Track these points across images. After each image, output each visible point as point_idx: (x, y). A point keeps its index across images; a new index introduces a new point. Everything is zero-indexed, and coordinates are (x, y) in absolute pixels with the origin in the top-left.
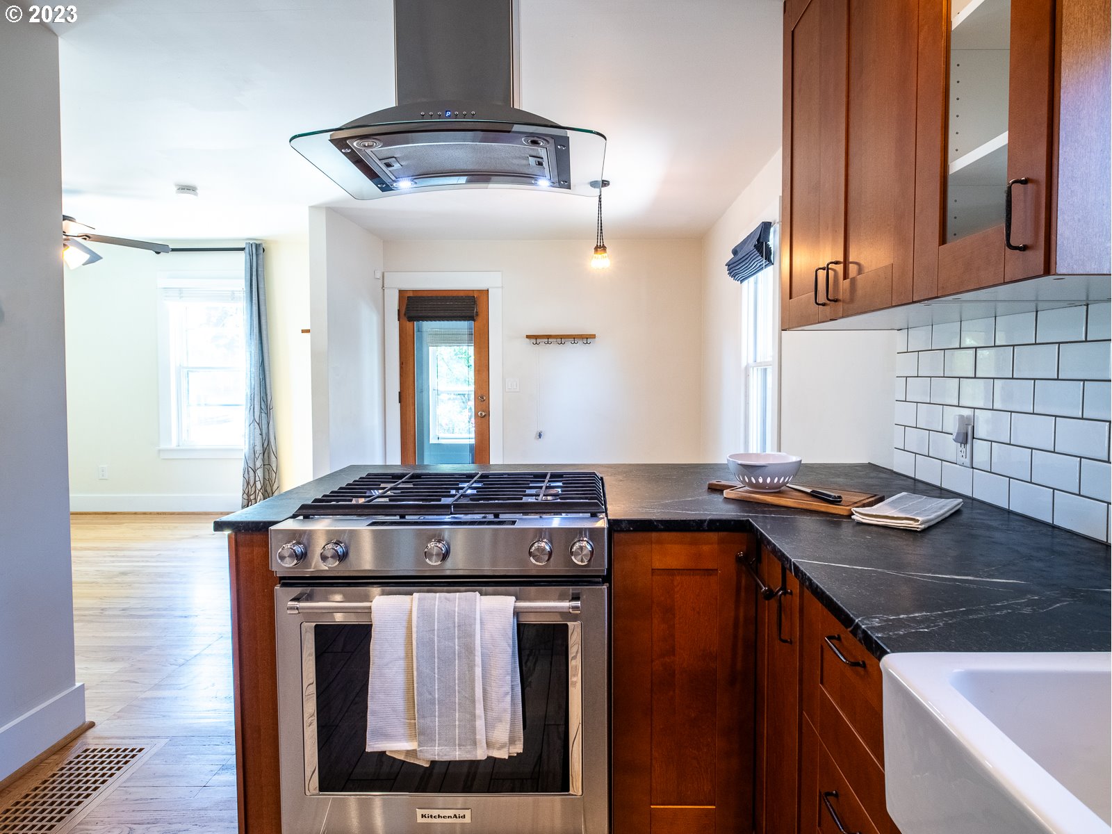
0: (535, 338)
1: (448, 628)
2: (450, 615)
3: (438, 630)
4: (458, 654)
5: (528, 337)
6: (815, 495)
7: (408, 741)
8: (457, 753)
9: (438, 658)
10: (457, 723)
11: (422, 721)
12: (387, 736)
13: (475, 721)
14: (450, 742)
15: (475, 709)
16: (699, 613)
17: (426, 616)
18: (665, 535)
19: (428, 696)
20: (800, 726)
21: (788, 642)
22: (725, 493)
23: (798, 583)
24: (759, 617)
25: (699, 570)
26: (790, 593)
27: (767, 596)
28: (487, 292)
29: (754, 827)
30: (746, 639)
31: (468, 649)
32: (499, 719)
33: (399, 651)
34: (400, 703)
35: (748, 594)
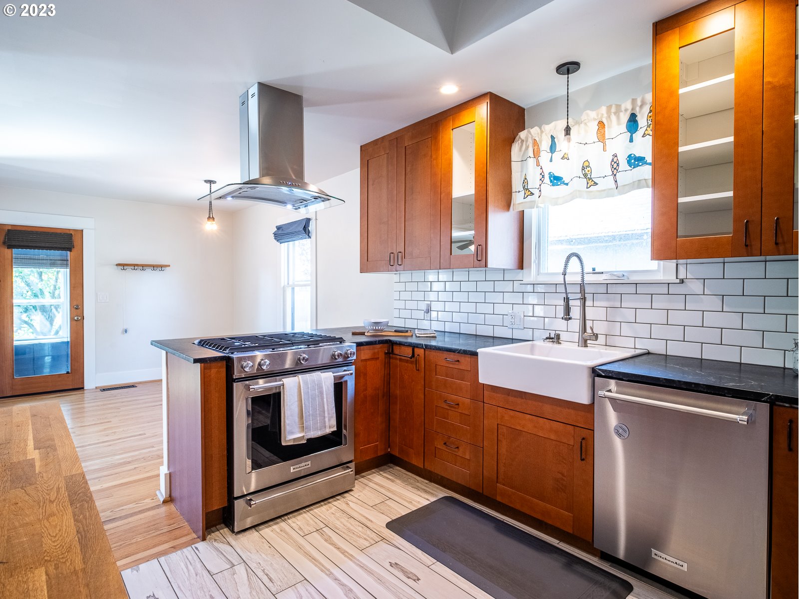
0: (123, 266)
1: (314, 386)
2: (313, 381)
3: (310, 388)
4: (318, 395)
5: (118, 265)
6: (396, 331)
7: (300, 433)
8: (320, 433)
9: (311, 398)
10: (318, 421)
11: (306, 424)
12: (292, 433)
13: (325, 419)
14: (316, 429)
15: (325, 414)
16: (374, 374)
17: (306, 383)
18: (365, 347)
19: (308, 413)
20: (424, 393)
21: (419, 370)
22: (366, 334)
23: (423, 350)
24: (391, 373)
25: (374, 358)
26: (419, 355)
27: (411, 358)
28: (81, 232)
29: (389, 447)
30: (388, 380)
31: (321, 393)
32: (332, 417)
33: (296, 398)
34: (297, 419)
35: (388, 365)
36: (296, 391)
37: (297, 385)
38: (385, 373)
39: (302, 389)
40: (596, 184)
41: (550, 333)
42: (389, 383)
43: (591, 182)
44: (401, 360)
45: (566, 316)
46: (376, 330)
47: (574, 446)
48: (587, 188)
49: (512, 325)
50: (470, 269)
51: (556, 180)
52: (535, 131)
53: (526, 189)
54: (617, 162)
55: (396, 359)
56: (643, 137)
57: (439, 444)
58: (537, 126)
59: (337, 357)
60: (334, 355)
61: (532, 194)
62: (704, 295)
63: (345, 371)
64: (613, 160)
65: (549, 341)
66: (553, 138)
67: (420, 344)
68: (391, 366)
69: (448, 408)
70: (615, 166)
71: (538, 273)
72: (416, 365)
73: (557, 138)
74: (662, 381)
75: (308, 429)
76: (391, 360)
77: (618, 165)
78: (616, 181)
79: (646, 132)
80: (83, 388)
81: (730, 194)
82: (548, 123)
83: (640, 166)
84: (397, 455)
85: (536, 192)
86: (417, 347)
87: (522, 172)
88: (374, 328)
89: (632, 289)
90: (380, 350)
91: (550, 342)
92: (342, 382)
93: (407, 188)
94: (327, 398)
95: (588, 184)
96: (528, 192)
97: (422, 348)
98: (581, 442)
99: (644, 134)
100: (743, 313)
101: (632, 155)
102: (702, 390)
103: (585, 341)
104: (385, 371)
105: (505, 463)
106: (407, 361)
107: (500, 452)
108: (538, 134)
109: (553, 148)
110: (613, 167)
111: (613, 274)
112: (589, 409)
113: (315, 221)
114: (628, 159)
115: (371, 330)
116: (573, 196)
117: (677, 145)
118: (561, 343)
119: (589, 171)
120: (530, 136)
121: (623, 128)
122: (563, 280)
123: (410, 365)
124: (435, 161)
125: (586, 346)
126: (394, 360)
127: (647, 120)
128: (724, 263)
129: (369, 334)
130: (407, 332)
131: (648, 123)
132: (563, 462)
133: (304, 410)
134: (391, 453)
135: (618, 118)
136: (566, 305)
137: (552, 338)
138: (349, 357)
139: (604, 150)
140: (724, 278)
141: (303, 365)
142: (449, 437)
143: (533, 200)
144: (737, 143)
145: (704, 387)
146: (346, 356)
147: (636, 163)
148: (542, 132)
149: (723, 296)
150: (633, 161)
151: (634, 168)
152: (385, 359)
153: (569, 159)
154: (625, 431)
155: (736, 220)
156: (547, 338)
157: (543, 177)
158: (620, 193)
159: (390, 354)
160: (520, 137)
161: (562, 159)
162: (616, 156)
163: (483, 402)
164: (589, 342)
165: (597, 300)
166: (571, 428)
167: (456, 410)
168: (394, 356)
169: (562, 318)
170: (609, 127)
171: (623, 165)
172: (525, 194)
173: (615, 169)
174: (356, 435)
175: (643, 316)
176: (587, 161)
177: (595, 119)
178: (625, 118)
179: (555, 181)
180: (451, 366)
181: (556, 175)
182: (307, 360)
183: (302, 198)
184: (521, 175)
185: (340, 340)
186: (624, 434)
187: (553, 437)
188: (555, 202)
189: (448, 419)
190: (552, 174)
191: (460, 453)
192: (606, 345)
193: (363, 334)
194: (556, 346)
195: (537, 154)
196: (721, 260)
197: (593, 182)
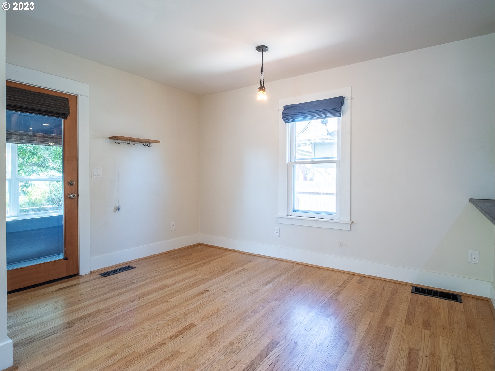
28: (76, 97)
80: (77, 274)
113: (349, 100)
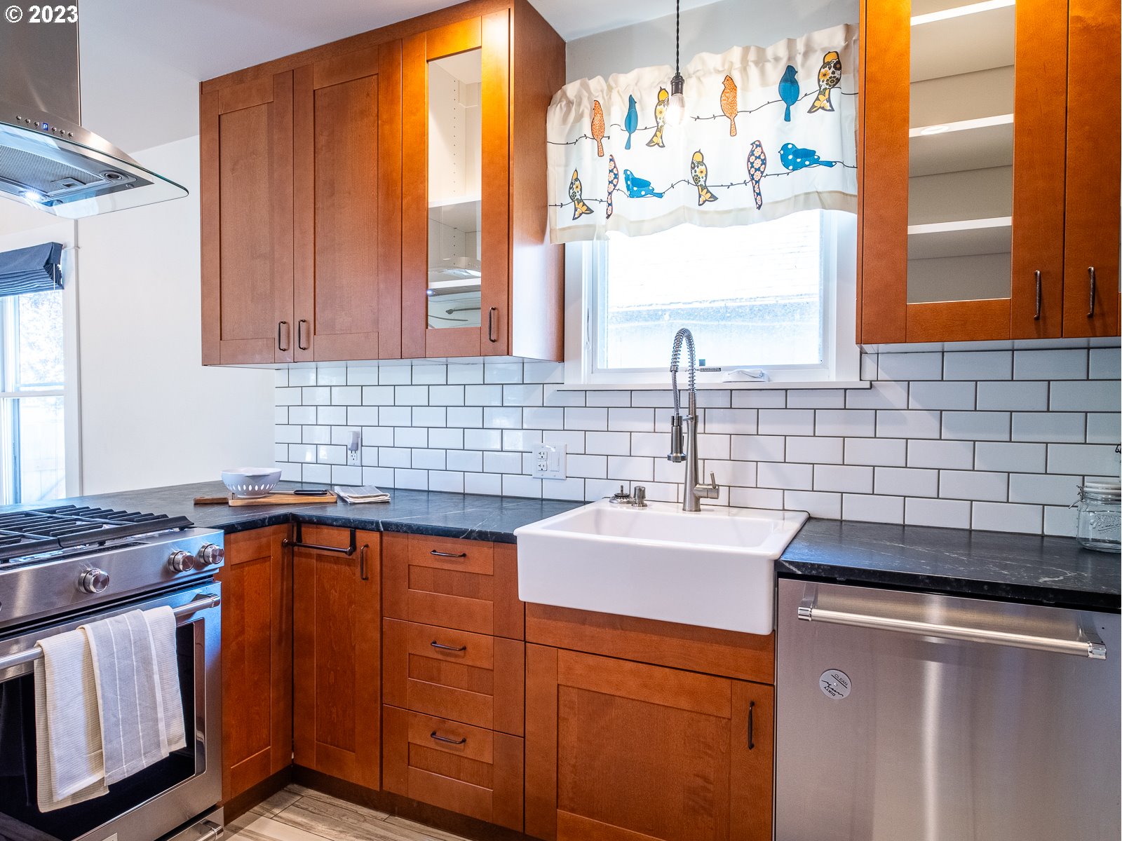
1: (126, 648)
2: (124, 634)
3: (117, 652)
4: (137, 668)
6: (297, 493)
7: (93, 774)
8: (144, 762)
9: (120, 679)
10: (141, 734)
11: (109, 746)
12: (70, 779)
13: (158, 725)
14: (136, 754)
15: (156, 713)
16: (259, 594)
17: (105, 642)
18: (240, 535)
19: (113, 720)
20: (381, 629)
21: (366, 579)
22: (231, 502)
23: (377, 535)
24: (295, 587)
25: (260, 559)
26: (367, 546)
27: (350, 553)
29: (293, 750)
30: (288, 605)
31: (146, 662)
32: (174, 716)
33: (79, 685)
34: (81, 739)
35: (288, 570)
36: (78, 667)
37: (81, 651)
38: (282, 589)
39: (95, 659)
40: (714, 198)
41: (622, 487)
42: (291, 611)
43: (706, 194)
44: (320, 558)
45: (677, 453)
46: (254, 493)
47: (730, 719)
48: (700, 205)
49: (542, 473)
50: (450, 360)
51: (638, 187)
52: (596, 84)
53: (576, 199)
54: (762, 157)
55: (309, 556)
56: (810, 112)
57: (420, 737)
58: (602, 76)
59: (181, 567)
60: (172, 562)
61: (590, 211)
62: (908, 409)
63: (198, 597)
64: (752, 153)
65: (621, 503)
66: (632, 101)
67: (372, 523)
68: (296, 572)
69: (440, 657)
70: (758, 163)
71: (593, 369)
72: (362, 569)
73: (640, 102)
74: (922, 581)
75: (115, 759)
76: (296, 559)
77: (764, 162)
78: (759, 194)
79: (817, 104)
81: (1007, 221)
82: (626, 71)
83: (806, 166)
84: (314, 766)
85: (600, 210)
86: (363, 529)
87: (567, 165)
88: (250, 488)
89: (778, 400)
90: (273, 538)
91: (624, 503)
92: (191, 625)
93: (319, 183)
94: (160, 671)
95: (700, 197)
96: (582, 207)
97: (378, 530)
98: (751, 712)
99: (813, 106)
100: (974, 441)
101: (790, 146)
102: (1004, 595)
103: (697, 499)
104: (282, 583)
105: (574, 766)
106: (337, 560)
107: (563, 742)
108: (602, 91)
109: (631, 122)
110: (752, 167)
111: (743, 372)
112: (768, 643)
113: (73, 251)
114: (782, 152)
115: (243, 492)
116: (676, 219)
117: (905, 123)
118: (645, 506)
119: (702, 172)
120: (585, 94)
121: (773, 92)
122: (671, 382)
123: (345, 569)
124: (387, 127)
125: (698, 510)
126: (304, 560)
127: (819, 81)
128: (943, 352)
129: (239, 503)
130: (324, 493)
131: (820, 87)
132: (706, 753)
133: (101, 713)
134: (299, 762)
135: (763, 72)
136: (676, 431)
137: (627, 496)
138: (207, 563)
139: (733, 131)
140: (942, 380)
141: (94, 596)
142: (444, 720)
143: (591, 223)
144: (1021, 127)
145: (1008, 588)
146: (198, 562)
147: (799, 160)
148: (610, 88)
149: (941, 411)
150: (790, 157)
151: (793, 170)
152: (283, 558)
153: (663, 146)
154: (844, 684)
155: (1019, 271)
156: (617, 496)
157: (616, 176)
158: (767, 218)
159: (294, 545)
160: (564, 94)
161: (647, 145)
162: (760, 146)
163: (525, 640)
164: (702, 501)
165: (711, 422)
166: (725, 683)
167: (460, 661)
168: (303, 549)
169: (669, 458)
170: (745, 89)
171: (774, 164)
172: (576, 210)
173: (756, 170)
174: (224, 739)
175: (798, 449)
176: (699, 152)
177: (719, 72)
178: (776, 74)
179: (635, 189)
180: (447, 566)
181: (637, 175)
182: (105, 582)
183: (74, 174)
184: (566, 172)
185: (182, 523)
186: (840, 689)
187: (684, 703)
188: (637, 229)
189: (439, 681)
190: (629, 173)
191: (469, 752)
192: (729, 506)
193: (223, 502)
194: (635, 510)
195: (598, 133)
196: (937, 346)
197: (709, 195)
